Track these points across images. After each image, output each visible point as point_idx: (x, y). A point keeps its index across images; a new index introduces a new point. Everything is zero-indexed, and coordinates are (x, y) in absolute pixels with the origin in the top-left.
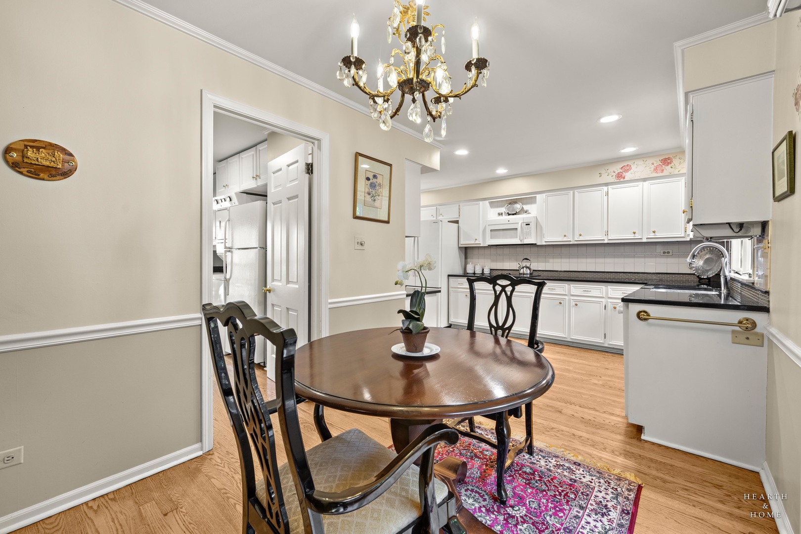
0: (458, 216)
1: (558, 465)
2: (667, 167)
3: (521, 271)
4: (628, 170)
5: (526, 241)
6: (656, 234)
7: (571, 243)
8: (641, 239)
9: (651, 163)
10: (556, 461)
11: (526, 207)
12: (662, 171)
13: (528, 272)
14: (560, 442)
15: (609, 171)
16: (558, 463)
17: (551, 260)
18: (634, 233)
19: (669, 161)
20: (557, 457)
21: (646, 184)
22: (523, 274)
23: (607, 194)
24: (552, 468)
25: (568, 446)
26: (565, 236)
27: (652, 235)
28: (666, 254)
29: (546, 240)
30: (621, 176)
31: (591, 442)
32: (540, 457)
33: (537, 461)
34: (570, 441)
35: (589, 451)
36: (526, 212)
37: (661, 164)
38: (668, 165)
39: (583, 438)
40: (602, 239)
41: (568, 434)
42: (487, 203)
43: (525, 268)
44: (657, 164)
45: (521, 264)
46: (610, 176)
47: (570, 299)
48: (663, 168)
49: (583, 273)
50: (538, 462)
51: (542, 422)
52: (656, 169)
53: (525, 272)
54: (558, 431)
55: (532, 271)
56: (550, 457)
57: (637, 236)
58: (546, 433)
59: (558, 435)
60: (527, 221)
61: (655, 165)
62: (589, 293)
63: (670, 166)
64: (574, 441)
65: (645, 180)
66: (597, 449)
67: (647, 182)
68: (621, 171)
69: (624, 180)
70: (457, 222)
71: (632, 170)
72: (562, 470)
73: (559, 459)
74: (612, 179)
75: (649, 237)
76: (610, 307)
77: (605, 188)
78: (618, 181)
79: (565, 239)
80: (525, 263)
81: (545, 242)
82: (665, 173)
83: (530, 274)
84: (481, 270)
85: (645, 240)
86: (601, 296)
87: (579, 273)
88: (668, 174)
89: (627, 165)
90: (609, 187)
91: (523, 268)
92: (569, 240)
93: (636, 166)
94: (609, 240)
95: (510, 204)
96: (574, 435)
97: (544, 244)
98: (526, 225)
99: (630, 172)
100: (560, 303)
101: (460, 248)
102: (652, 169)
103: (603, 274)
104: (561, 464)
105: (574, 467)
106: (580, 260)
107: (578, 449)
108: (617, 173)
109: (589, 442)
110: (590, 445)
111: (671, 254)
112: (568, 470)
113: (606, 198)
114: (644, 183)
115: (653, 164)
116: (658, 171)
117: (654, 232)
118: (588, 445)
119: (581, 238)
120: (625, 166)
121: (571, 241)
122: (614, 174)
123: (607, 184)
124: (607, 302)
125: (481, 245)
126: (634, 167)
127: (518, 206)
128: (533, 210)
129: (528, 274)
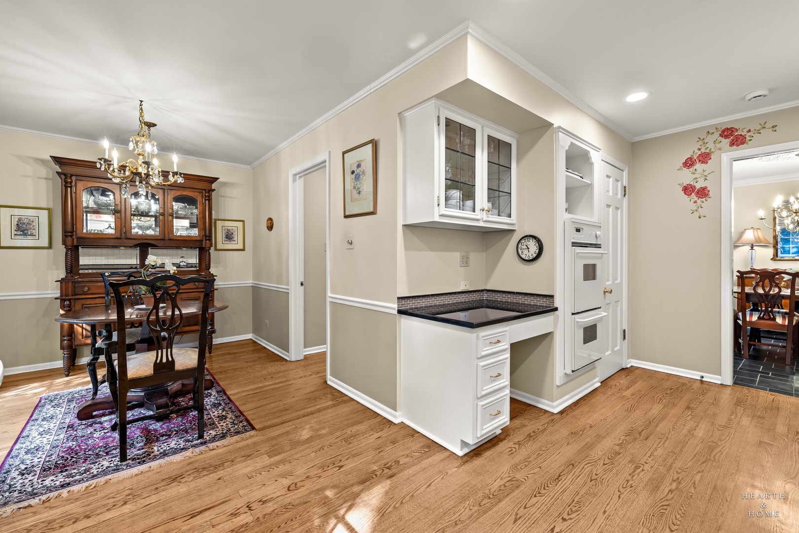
1: (88, 471)
10: (92, 473)
14: (100, 495)
16: (88, 473)
20: (93, 476)
24: (92, 466)
25: (88, 497)
31: (54, 527)
32: (112, 465)
33: (112, 461)
34: (89, 505)
35: (54, 512)
39: (71, 522)
41: (97, 512)
50: (110, 460)
51: (148, 501)
54: (114, 506)
56: (102, 471)
58: (129, 492)
59: (112, 500)
64: (82, 509)
66: (43, 522)
72: (80, 470)
73: (89, 476)
96: (88, 517)
104: (84, 475)
105: (68, 481)
107: (72, 503)
109: (58, 523)
110: (54, 520)
112: (74, 474)
118: (59, 518)
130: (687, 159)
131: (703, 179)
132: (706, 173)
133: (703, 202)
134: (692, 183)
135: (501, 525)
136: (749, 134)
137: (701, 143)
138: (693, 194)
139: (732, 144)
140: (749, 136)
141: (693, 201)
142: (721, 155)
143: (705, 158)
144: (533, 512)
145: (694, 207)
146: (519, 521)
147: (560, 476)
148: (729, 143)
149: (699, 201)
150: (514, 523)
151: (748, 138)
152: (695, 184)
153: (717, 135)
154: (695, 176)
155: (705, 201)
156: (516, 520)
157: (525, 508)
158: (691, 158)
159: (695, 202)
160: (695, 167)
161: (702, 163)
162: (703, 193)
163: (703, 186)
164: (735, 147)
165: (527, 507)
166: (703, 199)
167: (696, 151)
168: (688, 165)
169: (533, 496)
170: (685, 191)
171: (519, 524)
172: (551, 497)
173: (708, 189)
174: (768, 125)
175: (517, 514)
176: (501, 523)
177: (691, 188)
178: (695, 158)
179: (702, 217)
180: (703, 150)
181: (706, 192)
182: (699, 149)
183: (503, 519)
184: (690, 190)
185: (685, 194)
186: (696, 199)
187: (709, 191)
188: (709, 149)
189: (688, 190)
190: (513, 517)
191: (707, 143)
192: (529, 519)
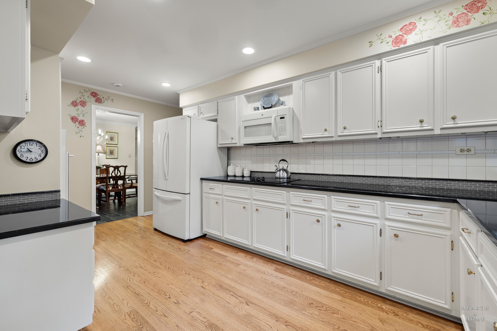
0: (216, 114)
2: (475, 15)
3: (277, 175)
4: (411, 30)
5: (281, 139)
6: (457, 121)
7: (333, 139)
8: (432, 130)
9: (447, 14)
11: (282, 99)
12: (468, 22)
13: (285, 175)
15: (382, 37)
17: (312, 162)
18: (421, 121)
19: (480, 5)
21: (439, 48)
22: (280, 178)
23: (380, 69)
26: (326, 130)
27: (451, 124)
28: (465, 153)
29: (304, 137)
30: (401, 40)
36: (282, 104)
37: (465, 11)
38: (477, 11)
40: (374, 132)
42: (242, 97)
43: (282, 171)
44: (459, 13)
45: (278, 167)
46: (384, 43)
47: (331, 216)
48: (469, 18)
49: (349, 178)
52: (456, 22)
53: (282, 176)
55: (289, 174)
57: (426, 126)
60: (281, 114)
61: (455, 15)
62: (357, 209)
63: (481, 12)
65: (436, 41)
67: (441, 44)
68: (401, 33)
69: (406, 45)
70: (215, 120)
71: (417, 30)
74: (388, 47)
75: (445, 126)
76: (388, 233)
77: (377, 63)
78: (397, 48)
79: (326, 134)
80: (283, 165)
81: (303, 139)
82: (473, 24)
83: (287, 178)
84: (241, 172)
85: (437, 132)
86: (375, 215)
87: (344, 178)
88: (478, 25)
89: (410, 24)
90: (383, 59)
91: (280, 170)
92: (331, 135)
93: (423, 22)
94: (384, 133)
95: (266, 96)
97: (302, 141)
98: (281, 118)
99: (413, 33)
100: (318, 221)
101: (220, 149)
102: (450, 22)
103: (374, 179)
106: (346, 161)
108: (394, 37)
111: (473, 152)
113: (378, 76)
114: (436, 47)
115: (451, 14)
116: (461, 24)
117: (454, 118)
119: (346, 133)
120: (406, 25)
121: (333, 137)
122: (391, 40)
123: (379, 56)
124: (384, 225)
125: (238, 145)
126: (420, 25)
127: (275, 99)
128: (289, 101)
129: (285, 178)
130: (73, 101)
131: (82, 115)
132: (84, 113)
133: (82, 128)
134: (76, 116)
135: (167, 323)
136: (103, 99)
137: (81, 94)
138: (77, 123)
139: (96, 101)
140: (103, 100)
141: (77, 126)
142: (91, 105)
143: (83, 104)
144: (161, 308)
145: (77, 130)
146: (167, 315)
147: (135, 293)
148: (95, 100)
149: (80, 127)
150: (167, 317)
151: (103, 101)
152: (78, 117)
153: (89, 94)
154: (78, 112)
155: (83, 128)
156: (165, 316)
157: (157, 311)
158: (76, 102)
159: (78, 127)
160: (78, 107)
161: (82, 106)
162: (82, 123)
163: (82, 119)
164: (97, 103)
165: (156, 310)
166: (83, 127)
167: (79, 98)
168: (74, 105)
169: (148, 306)
170: (72, 120)
171: (169, 315)
172: (151, 299)
173: (85, 121)
174: (111, 98)
175: (161, 315)
176: (166, 323)
177: (76, 119)
178: (78, 102)
179: (82, 137)
180: (82, 99)
181: (84, 123)
182: (80, 98)
183: (163, 322)
184: (75, 120)
185: (72, 121)
186: (79, 126)
187: (85, 123)
188: (85, 99)
189: (74, 119)
190: (163, 317)
191: (84, 96)
192: (165, 310)
